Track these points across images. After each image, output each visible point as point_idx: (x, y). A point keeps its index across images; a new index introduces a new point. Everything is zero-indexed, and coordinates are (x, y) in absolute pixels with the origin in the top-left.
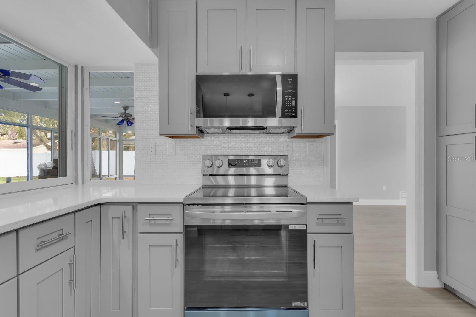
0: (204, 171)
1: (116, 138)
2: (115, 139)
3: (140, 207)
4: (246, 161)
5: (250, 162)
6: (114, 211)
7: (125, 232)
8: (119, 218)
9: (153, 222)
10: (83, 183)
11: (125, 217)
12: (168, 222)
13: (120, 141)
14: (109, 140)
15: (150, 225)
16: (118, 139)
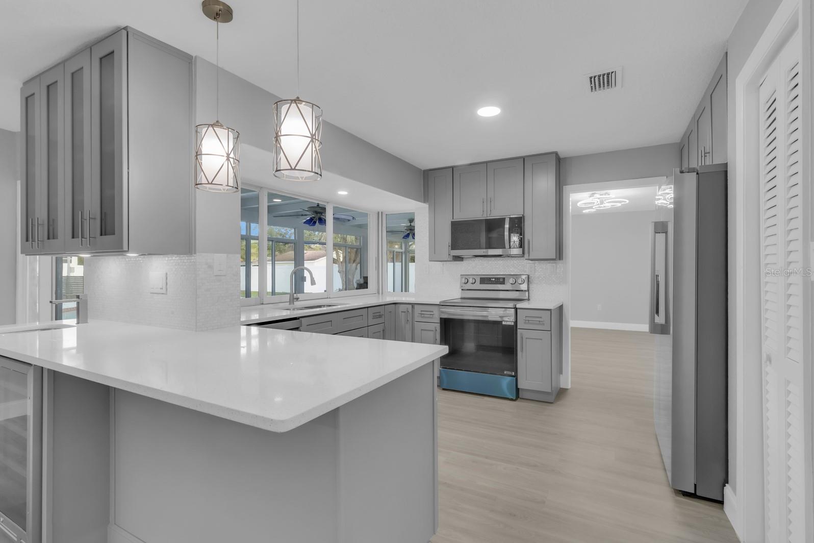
0: (462, 287)
1: (402, 249)
2: (400, 250)
3: (415, 306)
4: (494, 279)
5: (496, 280)
6: (402, 308)
7: (408, 320)
8: (405, 312)
9: (423, 316)
10: (382, 293)
11: (408, 311)
12: (431, 316)
13: (405, 252)
14: (395, 252)
15: (422, 317)
16: (403, 250)
